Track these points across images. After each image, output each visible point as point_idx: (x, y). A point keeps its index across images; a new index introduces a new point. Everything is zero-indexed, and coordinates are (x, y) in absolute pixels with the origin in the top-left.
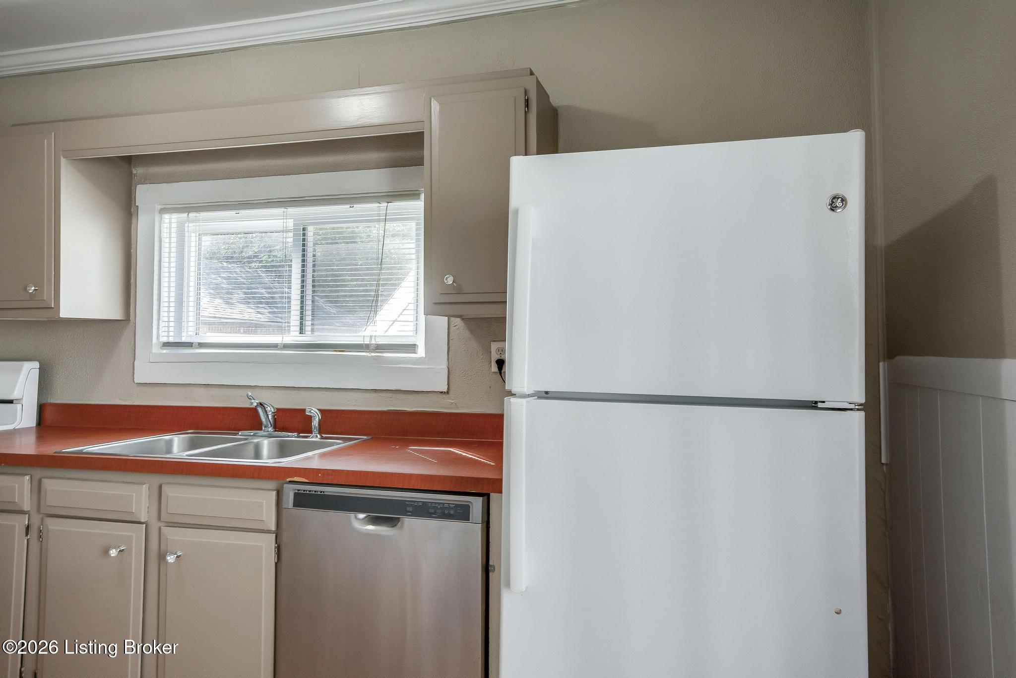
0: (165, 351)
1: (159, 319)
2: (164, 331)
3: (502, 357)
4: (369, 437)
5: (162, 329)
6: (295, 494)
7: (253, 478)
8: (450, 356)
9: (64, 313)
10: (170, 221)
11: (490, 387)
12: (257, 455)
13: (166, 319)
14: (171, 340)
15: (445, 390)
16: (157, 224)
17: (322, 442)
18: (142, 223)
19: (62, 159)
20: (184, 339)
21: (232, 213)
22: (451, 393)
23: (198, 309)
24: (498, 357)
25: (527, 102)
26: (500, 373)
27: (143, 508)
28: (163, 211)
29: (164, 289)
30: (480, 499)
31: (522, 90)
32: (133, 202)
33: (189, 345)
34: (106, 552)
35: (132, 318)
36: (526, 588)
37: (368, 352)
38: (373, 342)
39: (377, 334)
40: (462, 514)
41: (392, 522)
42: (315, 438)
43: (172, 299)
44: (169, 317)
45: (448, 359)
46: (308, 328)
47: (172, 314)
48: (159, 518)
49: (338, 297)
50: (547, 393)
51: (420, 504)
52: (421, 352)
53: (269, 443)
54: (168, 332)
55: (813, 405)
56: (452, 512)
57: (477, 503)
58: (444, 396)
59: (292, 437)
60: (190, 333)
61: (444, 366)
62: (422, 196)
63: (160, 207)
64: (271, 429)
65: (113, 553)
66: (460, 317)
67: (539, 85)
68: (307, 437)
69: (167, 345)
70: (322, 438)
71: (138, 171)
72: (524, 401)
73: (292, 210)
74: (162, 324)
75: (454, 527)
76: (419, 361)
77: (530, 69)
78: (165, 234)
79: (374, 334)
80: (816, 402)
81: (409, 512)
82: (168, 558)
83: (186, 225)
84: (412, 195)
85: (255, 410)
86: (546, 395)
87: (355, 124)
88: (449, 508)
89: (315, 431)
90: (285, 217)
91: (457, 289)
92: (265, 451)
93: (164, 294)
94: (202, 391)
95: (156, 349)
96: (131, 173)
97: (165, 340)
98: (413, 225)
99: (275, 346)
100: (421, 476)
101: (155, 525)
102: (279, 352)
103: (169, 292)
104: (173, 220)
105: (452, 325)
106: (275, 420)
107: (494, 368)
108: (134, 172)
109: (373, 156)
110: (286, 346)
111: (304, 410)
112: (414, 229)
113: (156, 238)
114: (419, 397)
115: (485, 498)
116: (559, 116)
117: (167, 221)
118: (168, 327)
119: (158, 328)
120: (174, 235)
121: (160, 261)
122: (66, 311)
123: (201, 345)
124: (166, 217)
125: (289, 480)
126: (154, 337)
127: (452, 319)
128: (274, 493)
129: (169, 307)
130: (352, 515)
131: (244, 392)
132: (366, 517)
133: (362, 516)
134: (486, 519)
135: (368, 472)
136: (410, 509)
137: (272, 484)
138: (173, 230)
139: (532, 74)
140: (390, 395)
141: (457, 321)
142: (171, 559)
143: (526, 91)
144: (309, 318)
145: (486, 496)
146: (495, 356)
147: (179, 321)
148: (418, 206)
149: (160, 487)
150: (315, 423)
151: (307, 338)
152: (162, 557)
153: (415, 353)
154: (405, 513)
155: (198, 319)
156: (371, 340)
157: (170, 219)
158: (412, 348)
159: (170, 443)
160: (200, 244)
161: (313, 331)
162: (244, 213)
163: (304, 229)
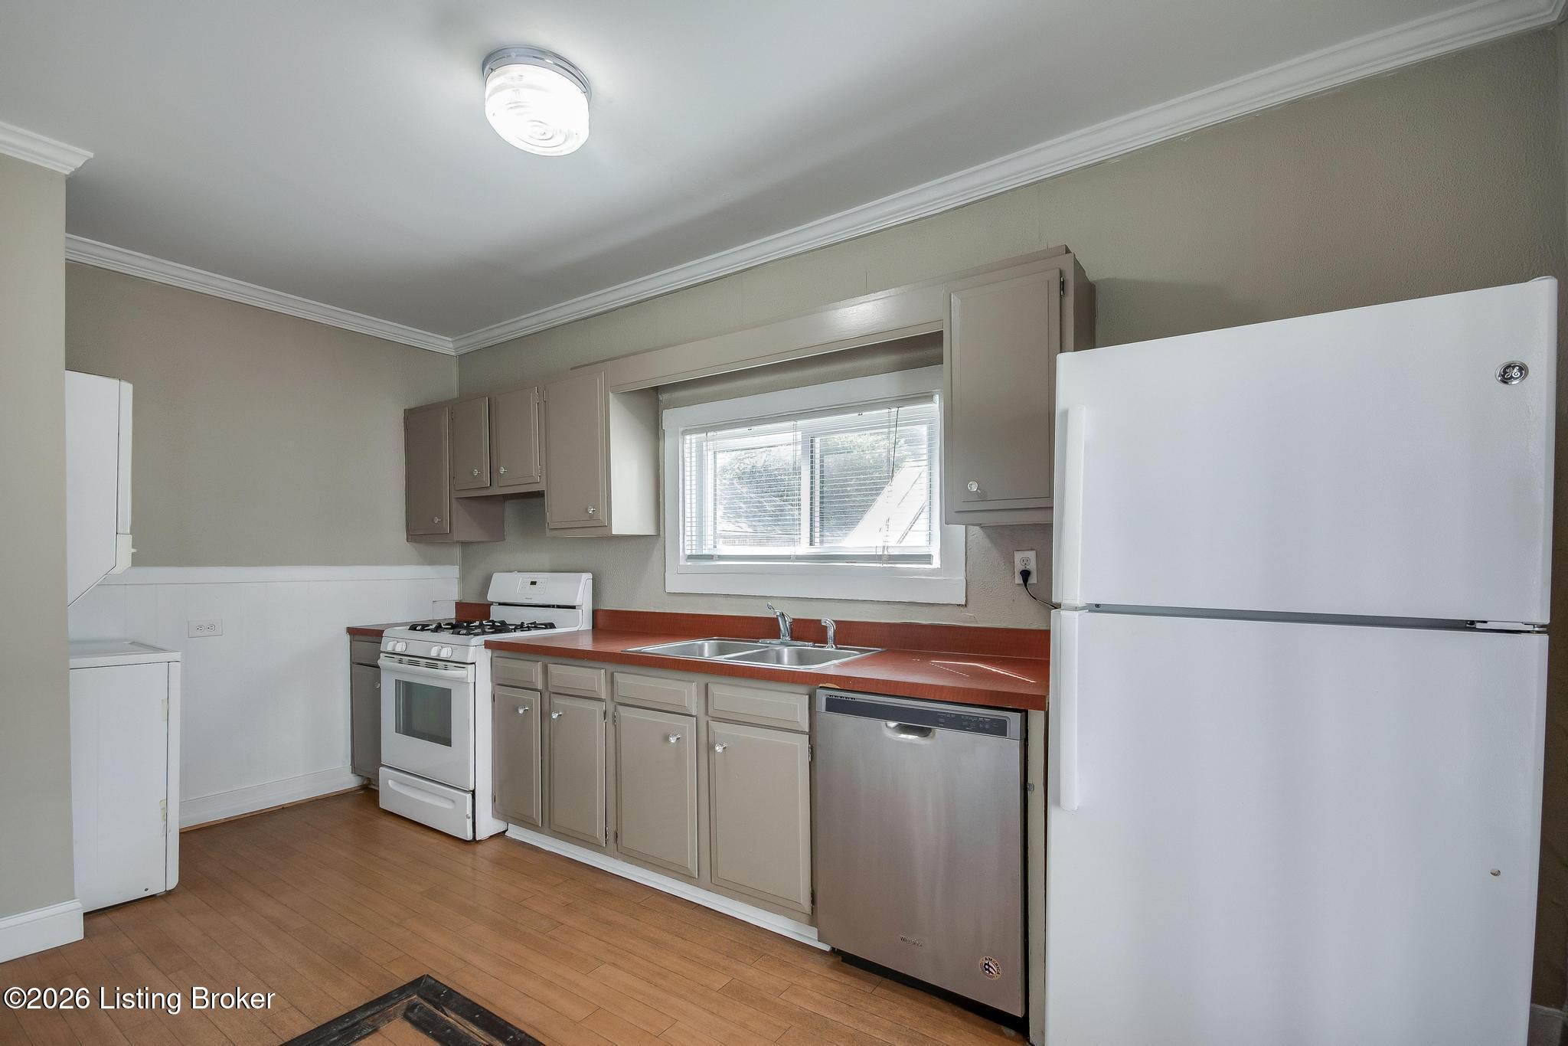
0: (689, 564)
1: (684, 534)
2: (688, 546)
3: (1028, 567)
4: (884, 650)
5: (687, 543)
6: (827, 699)
7: (788, 682)
8: (968, 568)
9: (615, 532)
10: (692, 440)
11: (1014, 600)
12: (779, 660)
13: (689, 534)
14: (694, 553)
15: (963, 603)
16: (680, 445)
17: (837, 653)
18: (668, 443)
19: (610, 394)
20: (705, 552)
21: (745, 430)
22: (968, 607)
23: (715, 523)
24: (1022, 568)
25: (1063, 285)
26: (1026, 585)
27: (693, 704)
28: (685, 432)
29: (688, 506)
30: (1019, 715)
31: (1058, 271)
32: (660, 427)
33: (710, 557)
34: (666, 738)
35: (662, 533)
36: (1078, 807)
37: (880, 563)
38: (886, 553)
39: (889, 544)
40: (999, 729)
41: (924, 732)
42: (830, 648)
43: (694, 515)
44: (691, 531)
45: (966, 570)
46: (817, 540)
47: (694, 529)
48: (707, 713)
49: (847, 507)
50: (1097, 606)
51: (953, 716)
52: (936, 563)
53: (789, 651)
54: (692, 545)
55: (1469, 626)
56: (987, 727)
57: (1014, 720)
58: (962, 608)
59: (808, 647)
60: (709, 546)
61: (963, 578)
62: (937, 397)
63: (682, 429)
64: (788, 638)
65: (673, 740)
66: (979, 525)
67: (1077, 263)
68: (823, 647)
69: (690, 557)
70: (837, 648)
71: (664, 397)
72: (1076, 614)
73: (800, 423)
74: (686, 538)
75: (989, 742)
76: (934, 572)
77: (1066, 247)
78: (687, 455)
79: (887, 544)
80: (1472, 623)
81: (941, 723)
82: (717, 748)
83: (704, 444)
84: (927, 397)
85: (776, 620)
86: (1097, 608)
87: (870, 331)
88: (984, 722)
89: (831, 642)
90: (795, 429)
91: (982, 496)
92: (786, 659)
93: (688, 510)
94: (722, 600)
95: (682, 562)
96: (658, 399)
97: (688, 552)
98: (923, 430)
99: (787, 558)
100: (954, 688)
101: (703, 719)
102: (792, 563)
103: (691, 508)
104: (694, 441)
105: (970, 533)
106: (791, 629)
107: (1019, 580)
108: (661, 399)
109: (881, 360)
110: (798, 558)
111: (820, 620)
112: (925, 433)
113: (680, 458)
114: (935, 608)
115: (1024, 713)
116: (1097, 292)
117: (688, 442)
118: (691, 541)
119: (684, 542)
120: (694, 454)
121: (684, 480)
122: (616, 530)
123: (721, 558)
124: (688, 437)
125: (821, 685)
126: (681, 551)
127: (970, 527)
128: (807, 696)
129: (691, 522)
130: (882, 722)
131: (765, 602)
132: (897, 726)
133: (893, 724)
134: (1024, 737)
135: (898, 682)
136: (941, 720)
137: (804, 689)
138: (694, 450)
139: (1068, 251)
140: (903, 607)
141: (976, 530)
142: (719, 749)
143: (1061, 273)
144: (817, 530)
145: (1025, 713)
146: (1019, 567)
147: (701, 535)
148: (934, 408)
149: (707, 686)
150: (831, 633)
151: (816, 550)
152: (710, 748)
153: (930, 564)
154: (938, 724)
155: (715, 533)
156: (883, 551)
157: (691, 439)
158: (927, 558)
159: (701, 648)
160: (715, 462)
161: (822, 542)
162: (755, 428)
163: (812, 441)
